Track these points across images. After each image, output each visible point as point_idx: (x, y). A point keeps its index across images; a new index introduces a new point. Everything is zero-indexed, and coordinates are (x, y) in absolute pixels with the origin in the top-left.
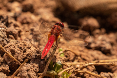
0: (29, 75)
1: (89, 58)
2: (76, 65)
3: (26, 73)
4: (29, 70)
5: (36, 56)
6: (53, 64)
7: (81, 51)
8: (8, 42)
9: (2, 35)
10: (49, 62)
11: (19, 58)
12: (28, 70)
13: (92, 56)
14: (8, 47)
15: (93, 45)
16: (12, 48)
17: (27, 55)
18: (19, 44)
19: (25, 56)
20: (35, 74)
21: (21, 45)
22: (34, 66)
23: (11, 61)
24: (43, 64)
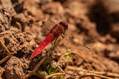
0: (14, 70)
1: (101, 67)
2: (79, 71)
3: (12, 68)
4: (16, 65)
5: (30, 51)
6: (48, 64)
7: (94, 58)
8: (6, 29)
9: (3, 21)
10: (42, 61)
11: (13, 49)
12: (14, 65)
13: (106, 65)
14: (3, 35)
15: (112, 55)
16: (7, 36)
17: (23, 48)
18: (19, 35)
19: (20, 49)
20: (22, 71)
21: (21, 36)
22: (24, 62)
23: (2, 50)
24: (35, 62)
